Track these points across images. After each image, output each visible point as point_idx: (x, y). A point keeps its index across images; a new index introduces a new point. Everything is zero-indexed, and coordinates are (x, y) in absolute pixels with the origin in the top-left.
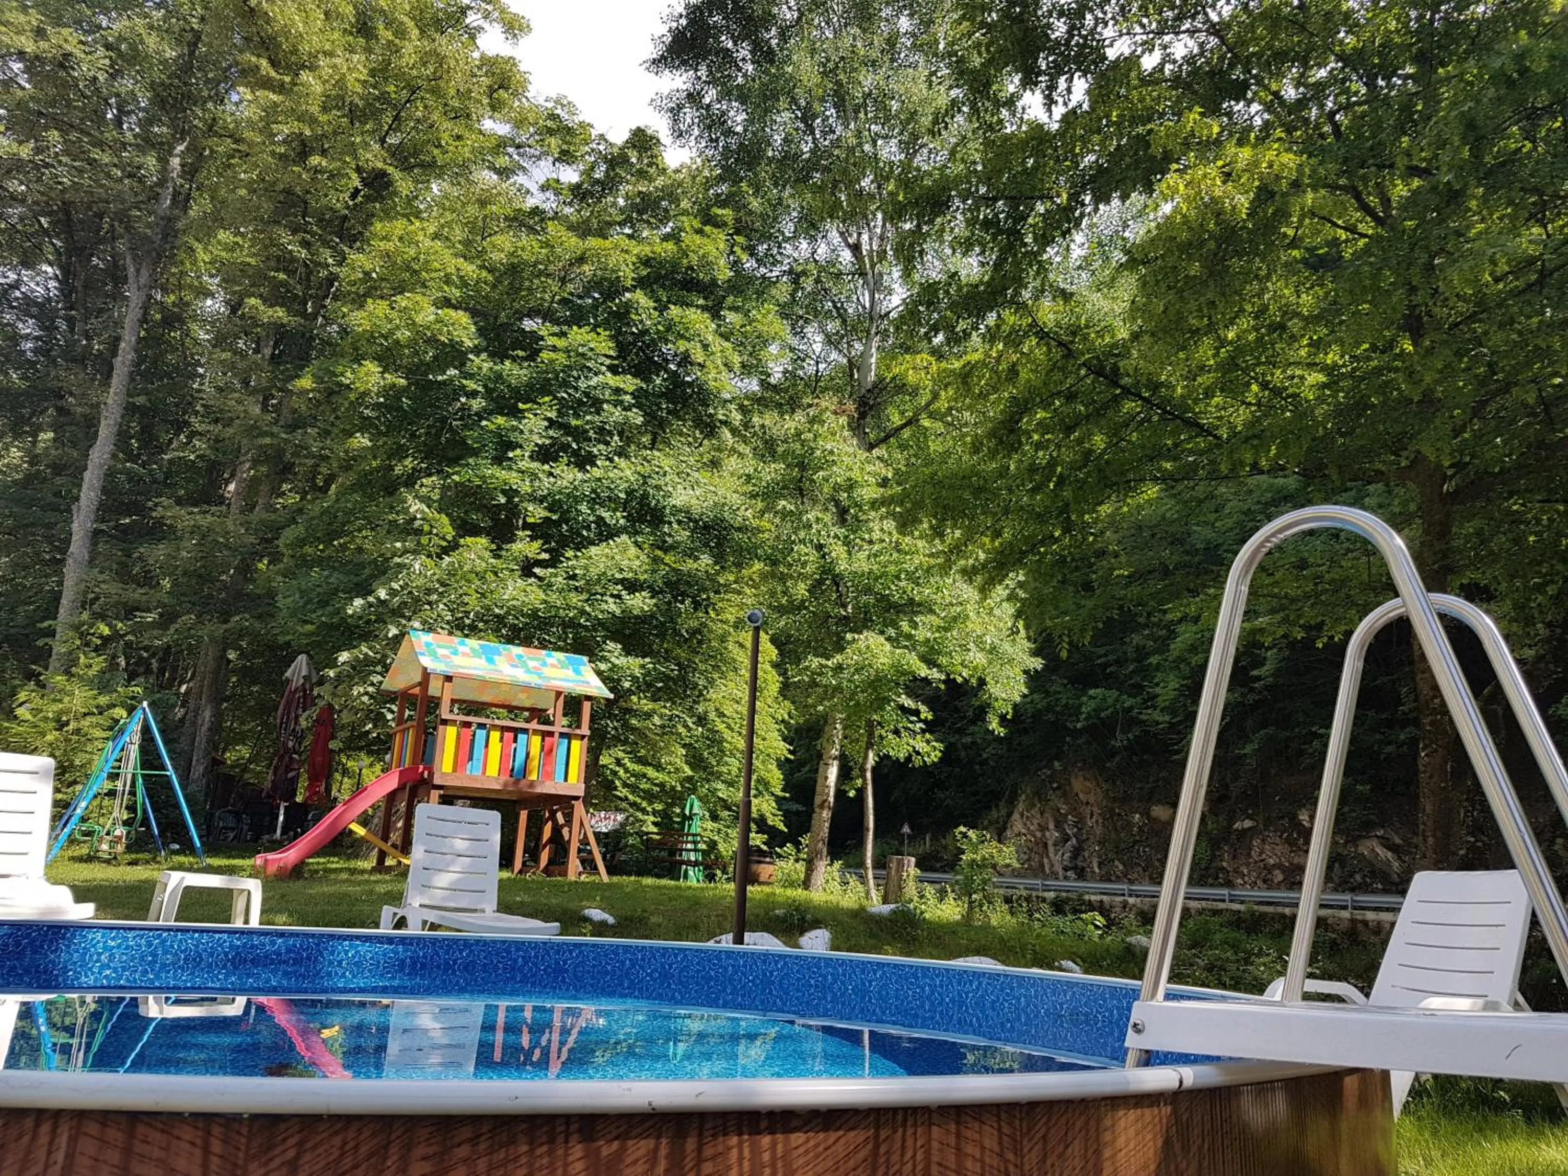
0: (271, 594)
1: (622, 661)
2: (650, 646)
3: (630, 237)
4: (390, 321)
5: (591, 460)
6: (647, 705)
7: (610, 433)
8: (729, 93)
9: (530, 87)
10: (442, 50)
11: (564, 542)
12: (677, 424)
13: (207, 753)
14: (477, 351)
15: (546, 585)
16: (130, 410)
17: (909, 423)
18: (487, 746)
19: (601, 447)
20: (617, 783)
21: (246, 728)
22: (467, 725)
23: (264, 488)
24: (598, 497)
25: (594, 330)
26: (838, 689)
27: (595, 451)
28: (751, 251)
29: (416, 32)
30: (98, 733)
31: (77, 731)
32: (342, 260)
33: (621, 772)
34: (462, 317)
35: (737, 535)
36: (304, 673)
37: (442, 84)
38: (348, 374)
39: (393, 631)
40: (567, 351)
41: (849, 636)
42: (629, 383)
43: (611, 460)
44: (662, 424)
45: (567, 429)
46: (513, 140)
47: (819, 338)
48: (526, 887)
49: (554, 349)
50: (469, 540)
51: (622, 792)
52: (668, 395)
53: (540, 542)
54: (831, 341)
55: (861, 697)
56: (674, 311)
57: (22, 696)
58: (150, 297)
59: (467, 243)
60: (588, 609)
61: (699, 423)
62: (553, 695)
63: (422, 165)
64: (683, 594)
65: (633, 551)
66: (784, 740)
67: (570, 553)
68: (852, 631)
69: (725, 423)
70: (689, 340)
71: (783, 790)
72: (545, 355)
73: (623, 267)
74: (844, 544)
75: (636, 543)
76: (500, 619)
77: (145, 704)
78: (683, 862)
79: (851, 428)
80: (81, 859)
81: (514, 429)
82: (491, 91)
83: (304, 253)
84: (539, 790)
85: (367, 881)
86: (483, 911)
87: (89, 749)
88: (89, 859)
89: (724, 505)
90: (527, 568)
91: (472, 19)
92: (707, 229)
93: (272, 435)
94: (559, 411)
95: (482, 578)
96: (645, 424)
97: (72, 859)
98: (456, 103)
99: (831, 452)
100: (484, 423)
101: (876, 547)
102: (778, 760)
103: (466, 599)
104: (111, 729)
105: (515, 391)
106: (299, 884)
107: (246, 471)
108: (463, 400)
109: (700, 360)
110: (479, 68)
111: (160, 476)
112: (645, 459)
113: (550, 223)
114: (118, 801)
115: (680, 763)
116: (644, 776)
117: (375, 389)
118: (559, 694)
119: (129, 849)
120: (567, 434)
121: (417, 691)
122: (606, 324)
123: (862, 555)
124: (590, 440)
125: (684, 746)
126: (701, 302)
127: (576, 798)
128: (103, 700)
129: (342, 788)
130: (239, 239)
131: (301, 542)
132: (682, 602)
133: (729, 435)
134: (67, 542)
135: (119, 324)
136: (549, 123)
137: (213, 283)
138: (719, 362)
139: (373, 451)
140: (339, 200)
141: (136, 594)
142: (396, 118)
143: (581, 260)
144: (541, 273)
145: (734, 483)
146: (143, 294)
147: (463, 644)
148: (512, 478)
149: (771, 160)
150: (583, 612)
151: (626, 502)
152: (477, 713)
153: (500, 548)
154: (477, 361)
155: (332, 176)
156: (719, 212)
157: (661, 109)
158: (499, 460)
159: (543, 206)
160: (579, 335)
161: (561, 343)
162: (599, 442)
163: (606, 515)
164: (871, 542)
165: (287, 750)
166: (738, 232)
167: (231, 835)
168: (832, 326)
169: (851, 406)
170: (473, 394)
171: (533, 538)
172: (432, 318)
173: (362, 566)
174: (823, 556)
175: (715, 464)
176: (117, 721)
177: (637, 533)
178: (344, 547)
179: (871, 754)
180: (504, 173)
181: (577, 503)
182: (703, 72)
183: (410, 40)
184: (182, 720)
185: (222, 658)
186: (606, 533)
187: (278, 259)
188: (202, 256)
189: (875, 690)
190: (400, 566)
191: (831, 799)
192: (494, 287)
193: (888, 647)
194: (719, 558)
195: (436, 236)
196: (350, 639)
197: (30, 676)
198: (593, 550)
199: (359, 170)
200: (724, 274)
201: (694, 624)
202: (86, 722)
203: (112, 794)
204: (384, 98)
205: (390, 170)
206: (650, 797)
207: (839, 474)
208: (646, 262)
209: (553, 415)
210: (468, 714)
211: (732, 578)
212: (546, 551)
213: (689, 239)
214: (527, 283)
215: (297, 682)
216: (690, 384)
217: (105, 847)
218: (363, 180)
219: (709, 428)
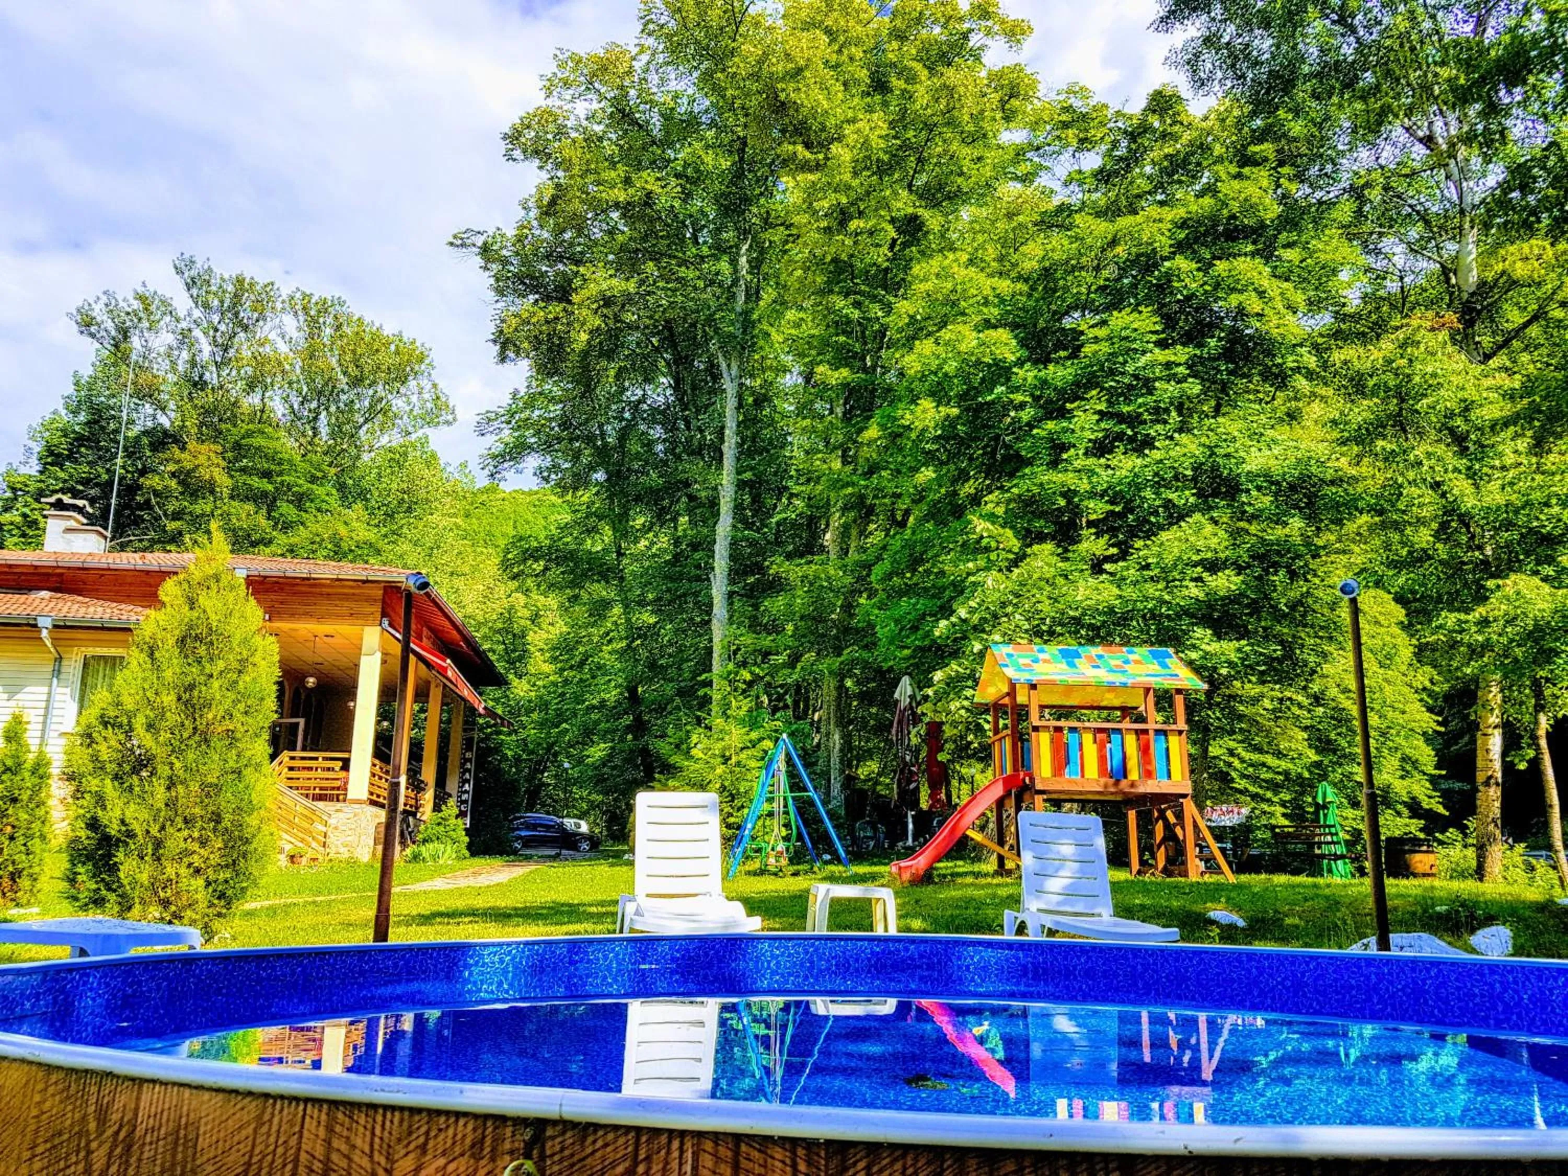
0: (871, 626)
1: (1214, 647)
2: (1246, 627)
3: (1162, 203)
4: (938, 357)
5: (1149, 442)
6: (1252, 689)
7: (1167, 411)
8: (1248, 23)
9: (1040, 87)
10: (951, 82)
11: (1133, 533)
12: (1241, 383)
13: (842, 772)
14: (1020, 363)
15: (1120, 582)
16: (741, 485)
17: (1535, 318)
18: (1081, 749)
19: (1159, 427)
20: (1234, 774)
21: (870, 745)
22: (1059, 729)
23: (854, 532)
24: (1163, 479)
25: (1135, 309)
26: (1487, 646)
27: (1152, 432)
28: (1300, 177)
29: (926, 72)
30: (753, 764)
31: (738, 764)
32: (888, 309)
33: (1236, 763)
34: (1003, 334)
35: (1330, 490)
36: (909, 692)
37: (956, 113)
38: (908, 416)
39: (977, 647)
40: (1110, 338)
41: (1490, 584)
42: (1181, 354)
43: (1171, 438)
44: (1224, 387)
45: (1121, 418)
46: (1030, 144)
47: (1400, 249)
48: (1145, 889)
49: (1096, 340)
50: (1036, 547)
51: (1241, 784)
52: (1228, 354)
53: (1106, 537)
54: (1414, 250)
55: (1519, 652)
56: (1221, 267)
57: (694, 738)
58: (741, 385)
59: (1001, 259)
60: (1167, 597)
61: (1266, 376)
62: (1142, 692)
63: (949, 197)
64: (1276, 565)
65: (1209, 528)
66: (1430, 710)
67: (1139, 544)
68: (1493, 576)
69: (1297, 370)
70: (1241, 292)
71: (1437, 767)
72: (1088, 349)
73: (1159, 237)
74: (1468, 477)
75: (1212, 518)
76: (1077, 621)
77: (785, 736)
78: (1323, 856)
79: (1454, 342)
80: (755, 874)
81: (1065, 430)
82: (1003, 103)
83: (856, 314)
84: (1141, 789)
85: (990, 884)
86: (1100, 915)
87: (749, 777)
88: (762, 872)
89: (1309, 458)
90: (1097, 567)
91: (975, 40)
92: (1246, 171)
93: (853, 484)
94: (1108, 401)
95: (1053, 585)
96: (1204, 392)
97: (749, 873)
98: (971, 128)
99: (1434, 375)
100: (1035, 431)
101: (1511, 474)
102: (1424, 734)
103: (1039, 607)
104: (763, 759)
105: (1061, 392)
106: (931, 888)
107: (837, 520)
108: (1012, 414)
109: (1258, 309)
110: (988, 86)
111: (771, 538)
112: (1210, 429)
113: (1077, 216)
114: (776, 821)
115: (1303, 747)
116: (1264, 765)
117: (932, 424)
118: (1147, 690)
119: (792, 861)
120: (1120, 423)
121: (1006, 701)
122: (1148, 298)
123: (1495, 486)
124: (1145, 422)
125: (1306, 728)
126: (1250, 248)
127: (1184, 796)
128: (754, 735)
129: (961, 793)
130: (802, 315)
131: (889, 576)
132: (1276, 573)
133: (1304, 382)
134: (711, 605)
135: (722, 415)
136: (1064, 118)
137: (788, 359)
138: (1280, 306)
139: (939, 481)
140: (881, 256)
141: (767, 641)
142: (919, 160)
143: (1114, 243)
144: (1074, 268)
145: (1319, 433)
146: (736, 384)
147: (1041, 651)
148: (1070, 479)
149: (1307, 78)
150: (1162, 602)
151: (1194, 479)
152: (1067, 717)
153: (1066, 550)
154: (1021, 373)
155: (871, 233)
156: (1256, 149)
157: (1176, 64)
158: (1054, 464)
159: (1067, 201)
160: (1120, 320)
161: (1102, 332)
162: (1157, 421)
163: (1173, 496)
164: (1504, 468)
165: (906, 764)
166: (1281, 164)
167: (872, 843)
168: (1415, 232)
169: (1451, 317)
170: (1022, 406)
171: (1098, 535)
172: (975, 343)
173: (943, 589)
174: (1443, 495)
175: (1292, 416)
176: (766, 752)
177: (1210, 508)
178: (928, 572)
179: (1542, 718)
180: (1025, 179)
181: (1140, 490)
182: (1217, 11)
183: (921, 82)
184: (819, 745)
185: (841, 687)
186: (1176, 516)
187: (837, 323)
188: (777, 337)
189: (1536, 641)
190: (974, 584)
191: (1499, 775)
192: (1030, 296)
193: (1546, 588)
194: (1312, 517)
195: (971, 262)
196: (942, 658)
197: (699, 721)
198: (1164, 536)
199: (893, 221)
200: (1272, 210)
201: (1293, 594)
202: (743, 756)
203: (771, 814)
204: (906, 146)
205: (920, 211)
206: (1275, 787)
207: (1448, 399)
208: (1183, 224)
209: (1102, 407)
210: (1059, 719)
211: (1333, 538)
212: (1113, 545)
213: (1229, 188)
214: (1061, 283)
215: (905, 702)
216: (1251, 337)
217: (772, 860)
218: (899, 230)
219: (1279, 379)
